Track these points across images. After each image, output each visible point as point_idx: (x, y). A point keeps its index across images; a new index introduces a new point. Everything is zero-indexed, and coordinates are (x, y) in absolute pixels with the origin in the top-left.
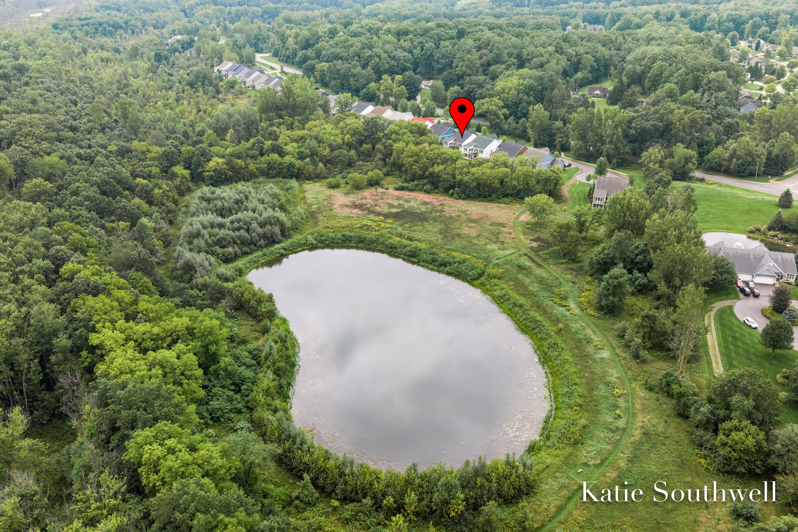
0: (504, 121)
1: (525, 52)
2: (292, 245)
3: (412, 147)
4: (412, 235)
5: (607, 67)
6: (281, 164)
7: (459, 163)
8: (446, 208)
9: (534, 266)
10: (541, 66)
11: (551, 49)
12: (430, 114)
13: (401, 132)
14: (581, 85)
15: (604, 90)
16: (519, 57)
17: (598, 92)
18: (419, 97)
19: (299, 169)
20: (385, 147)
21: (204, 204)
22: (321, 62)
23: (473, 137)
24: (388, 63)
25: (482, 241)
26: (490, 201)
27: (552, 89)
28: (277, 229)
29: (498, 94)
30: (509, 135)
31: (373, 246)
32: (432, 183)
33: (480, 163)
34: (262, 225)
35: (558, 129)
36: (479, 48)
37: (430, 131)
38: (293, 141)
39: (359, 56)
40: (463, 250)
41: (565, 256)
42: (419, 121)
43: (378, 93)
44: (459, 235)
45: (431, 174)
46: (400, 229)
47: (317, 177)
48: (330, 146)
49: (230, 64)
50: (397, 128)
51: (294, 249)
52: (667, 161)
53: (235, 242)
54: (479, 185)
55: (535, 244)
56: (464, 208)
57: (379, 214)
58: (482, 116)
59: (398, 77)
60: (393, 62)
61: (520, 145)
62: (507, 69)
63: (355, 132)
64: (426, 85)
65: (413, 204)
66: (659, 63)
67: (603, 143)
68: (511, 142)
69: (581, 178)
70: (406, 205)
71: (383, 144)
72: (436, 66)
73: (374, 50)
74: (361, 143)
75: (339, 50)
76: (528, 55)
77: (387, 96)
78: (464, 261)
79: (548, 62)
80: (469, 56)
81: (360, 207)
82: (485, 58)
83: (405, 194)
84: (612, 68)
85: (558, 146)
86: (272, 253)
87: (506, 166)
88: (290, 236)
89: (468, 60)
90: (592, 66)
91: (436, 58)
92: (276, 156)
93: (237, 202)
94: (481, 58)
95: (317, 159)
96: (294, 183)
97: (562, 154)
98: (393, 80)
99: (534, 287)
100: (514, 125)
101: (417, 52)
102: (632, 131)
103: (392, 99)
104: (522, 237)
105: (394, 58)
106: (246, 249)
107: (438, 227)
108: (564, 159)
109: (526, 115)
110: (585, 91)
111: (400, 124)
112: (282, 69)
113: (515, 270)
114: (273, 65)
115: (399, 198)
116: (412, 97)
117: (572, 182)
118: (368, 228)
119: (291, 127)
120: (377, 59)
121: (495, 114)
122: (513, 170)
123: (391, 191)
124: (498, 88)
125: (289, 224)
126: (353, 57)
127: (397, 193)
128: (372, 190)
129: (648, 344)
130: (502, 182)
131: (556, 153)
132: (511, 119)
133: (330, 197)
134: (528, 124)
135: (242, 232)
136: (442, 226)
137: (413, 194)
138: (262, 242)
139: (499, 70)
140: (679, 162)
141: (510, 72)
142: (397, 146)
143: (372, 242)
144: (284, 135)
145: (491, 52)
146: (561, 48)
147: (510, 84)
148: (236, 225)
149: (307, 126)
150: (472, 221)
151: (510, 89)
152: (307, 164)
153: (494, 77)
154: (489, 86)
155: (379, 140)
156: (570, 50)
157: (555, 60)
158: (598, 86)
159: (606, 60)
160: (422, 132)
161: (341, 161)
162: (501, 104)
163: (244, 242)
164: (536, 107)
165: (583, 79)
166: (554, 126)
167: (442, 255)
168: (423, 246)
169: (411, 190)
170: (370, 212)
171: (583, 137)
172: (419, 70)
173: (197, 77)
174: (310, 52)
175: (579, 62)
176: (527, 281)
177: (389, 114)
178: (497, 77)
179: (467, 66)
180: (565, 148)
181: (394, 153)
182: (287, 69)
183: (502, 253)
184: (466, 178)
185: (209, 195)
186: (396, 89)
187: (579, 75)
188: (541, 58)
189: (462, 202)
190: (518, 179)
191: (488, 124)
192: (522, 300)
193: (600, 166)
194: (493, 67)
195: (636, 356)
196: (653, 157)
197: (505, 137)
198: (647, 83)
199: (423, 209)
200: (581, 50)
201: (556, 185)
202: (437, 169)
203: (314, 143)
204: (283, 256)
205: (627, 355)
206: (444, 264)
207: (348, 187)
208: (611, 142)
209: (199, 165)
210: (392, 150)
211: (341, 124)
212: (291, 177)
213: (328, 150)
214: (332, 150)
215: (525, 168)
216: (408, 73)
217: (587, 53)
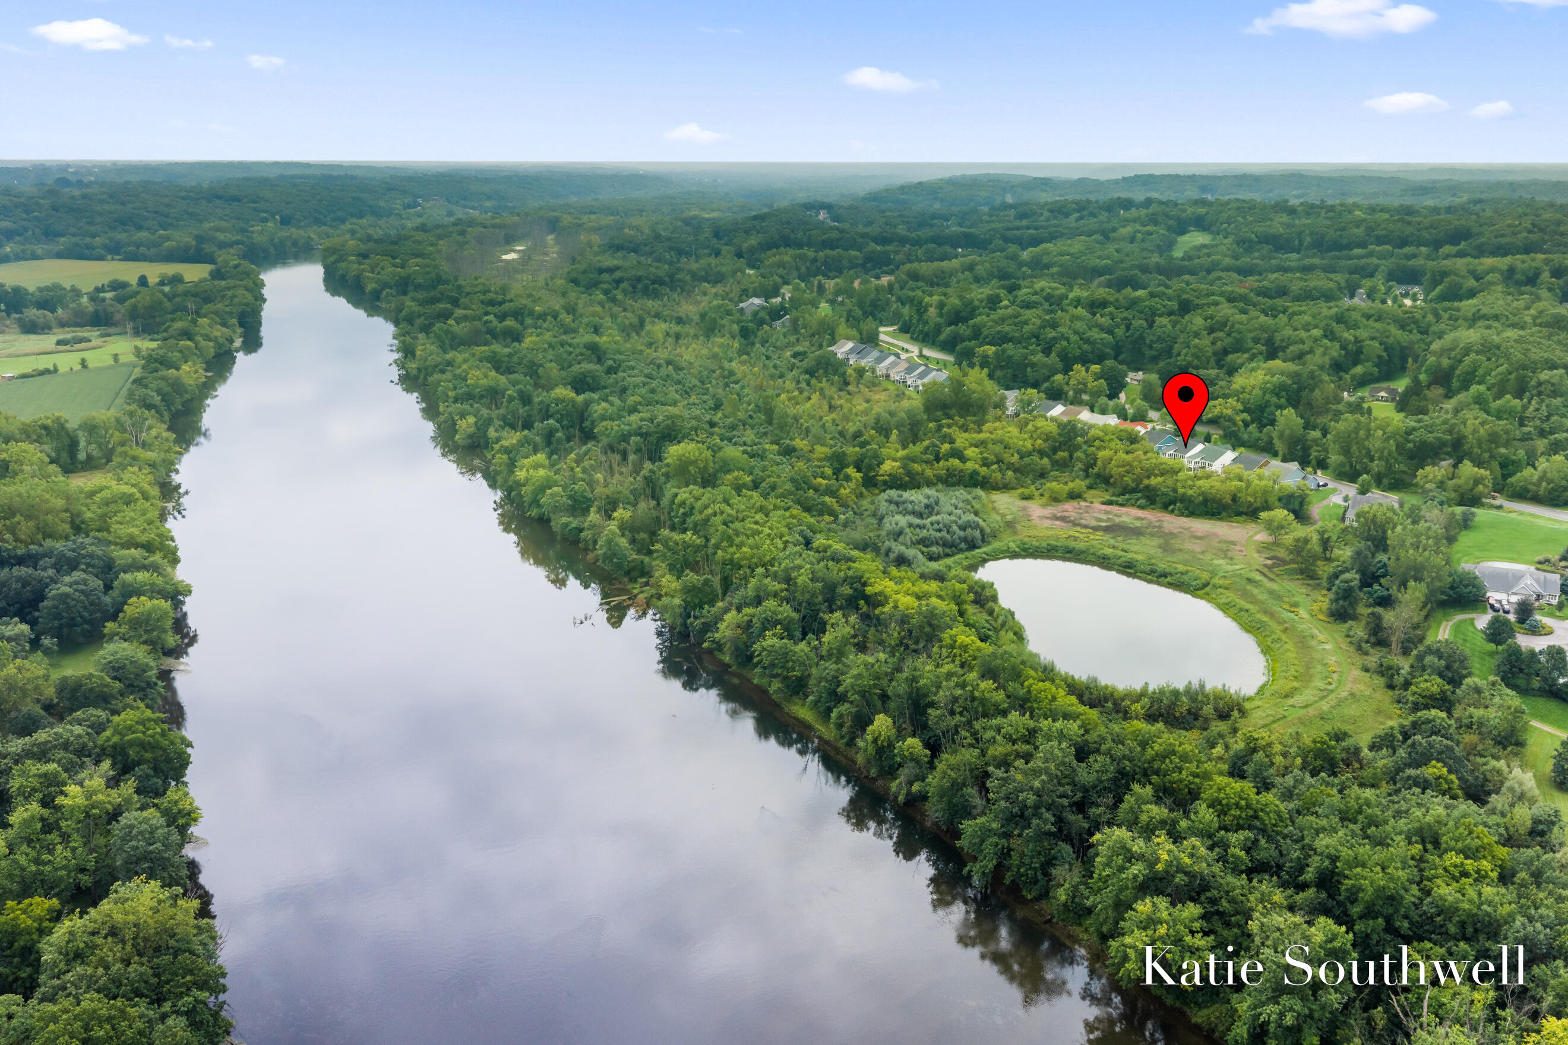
0: (1242, 429)
1: (1278, 337)
2: (994, 550)
3: (1122, 455)
4: (1126, 547)
5: (1404, 359)
6: (961, 471)
7: (1181, 476)
8: (1165, 525)
9: (1265, 580)
10: (1300, 357)
11: (1316, 332)
12: (1140, 417)
13: (1107, 438)
14: (1362, 382)
15: (1393, 392)
16: (1269, 342)
17: (1383, 394)
18: (1122, 396)
19: (984, 477)
20: (1087, 455)
21: (893, 507)
22: (981, 345)
23: (1200, 447)
24: (1080, 348)
25: (1207, 557)
26: (1220, 519)
27: (1312, 390)
28: (977, 534)
29: (1237, 394)
30: (1250, 447)
31: (1082, 556)
32: (1148, 498)
33: (1208, 476)
34: (963, 528)
35: (1315, 441)
36: (1211, 330)
37: (1143, 439)
38: (971, 445)
39: (1037, 337)
40: (1185, 563)
41: (1302, 573)
42: (1128, 426)
43: (1066, 388)
44: (1180, 550)
45: (1147, 487)
46: (1112, 542)
47: (1005, 487)
48: (1018, 452)
49: (850, 345)
50: (1101, 434)
51: (995, 556)
52: (1451, 483)
53: (937, 543)
54: (1206, 501)
55: (1269, 562)
56: (1187, 525)
57: (1086, 527)
58: (1213, 422)
59: (1095, 368)
60: (1086, 347)
61: (1262, 458)
62: (1251, 359)
63: (1047, 438)
64: (1134, 378)
65: (1124, 519)
66: (1473, 355)
67: (1372, 460)
68: (1251, 455)
69: (1337, 500)
70: (1117, 520)
71: (1085, 452)
72: (1149, 353)
73: (1059, 329)
74: (1055, 450)
75: (1007, 328)
76: (1283, 340)
77: (1078, 392)
78: (1187, 572)
79: (1311, 351)
80: (1197, 341)
81: (1063, 519)
82: (1219, 343)
83: (1115, 509)
84: (1410, 360)
85: (1314, 462)
86: (974, 557)
87: (1241, 480)
88: (989, 543)
89: (1196, 346)
90: (1379, 357)
91: (1148, 341)
92: (956, 462)
93: (927, 506)
94: (1213, 343)
95: (1004, 467)
96: (979, 492)
97: (1319, 472)
98: (1087, 371)
99: (1263, 597)
100: (1256, 434)
101: (1120, 332)
102: (1410, 445)
103: (1085, 397)
104: (1256, 555)
105: (1087, 341)
106: (948, 551)
107: (1156, 542)
108: (1321, 477)
109: (1272, 422)
110: (1365, 392)
111: (1105, 429)
112: (921, 351)
113: (1244, 582)
114: (906, 346)
115: (1106, 512)
116: (1113, 395)
117: (1325, 503)
118: (1076, 539)
119: (964, 429)
120: (1065, 343)
121: (1230, 419)
122: (1249, 484)
123: (1097, 505)
124: (1235, 386)
125: (988, 530)
126: (1029, 338)
127: (1104, 507)
128: (1074, 503)
129: (1373, 640)
130: (1234, 499)
131: (1310, 469)
132: (1253, 428)
133: (1024, 509)
134: (1275, 435)
135: (944, 533)
136: (1161, 541)
137: (1124, 510)
138: (963, 546)
139: (1240, 361)
140: (1467, 483)
141: (1254, 364)
142: (1101, 454)
143: (1082, 552)
144: (961, 439)
145: (1229, 335)
146: (1332, 332)
147: (1252, 382)
148: (936, 526)
149: (984, 428)
150: (1197, 538)
151: (1253, 387)
152: (994, 471)
153: (1232, 371)
154: (1224, 383)
155: (1078, 447)
156: (1346, 335)
157: (1322, 349)
158: (1385, 385)
159: (1403, 348)
160: (1133, 439)
161: (1033, 470)
162: (1240, 407)
163: (945, 544)
164: (1285, 412)
165: (1364, 375)
166: (1309, 437)
167: (1162, 566)
168: (1140, 557)
169: (1122, 505)
170: (1075, 525)
171: (1346, 451)
172: (1122, 357)
173: (819, 363)
174: (962, 329)
175: (1359, 351)
176: (1255, 591)
177: (1085, 416)
178: (1236, 370)
179: (1193, 355)
180: (1322, 465)
181: (1099, 463)
182: (927, 352)
183: (1230, 568)
184: (1190, 492)
185: (896, 498)
186: (1092, 384)
187: (1359, 369)
188: (1301, 346)
189: (1184, 519)
190: (1254, 495)
191: (1221, 432)
192: (1248, 606)
193: (1362, 486)
194: (1230, 357)
195: (1359, 648)
196: (1431, 477)
197: (1242, 449)
198: (1455, 384)
199: (1138, 524)
200: (1362, 334)
201: (1302, 504)
202: (1154, 481)
203: (998, 448)
204: (985, 561)
205: (1352, 649)
206: (1164, 575)
207: (1044, 500)
208: (1380, 459)
209: (870, 468)
210: (1096, 459)
211: (1030, 427)
212: (975, 486)
213: (1016, 456)
214: (1021, 458)
215: (1263, 483)
216: (1109, 363)
217: (1372, 339)
